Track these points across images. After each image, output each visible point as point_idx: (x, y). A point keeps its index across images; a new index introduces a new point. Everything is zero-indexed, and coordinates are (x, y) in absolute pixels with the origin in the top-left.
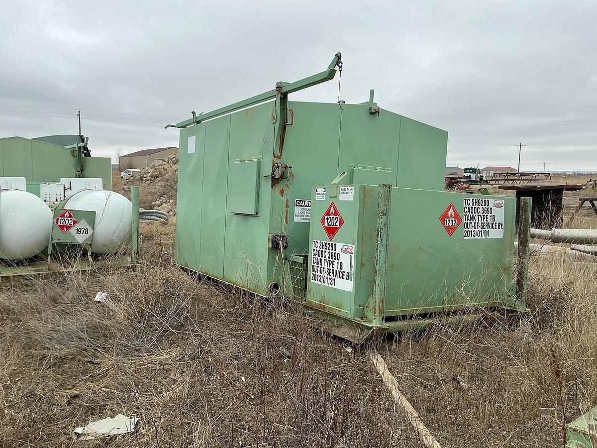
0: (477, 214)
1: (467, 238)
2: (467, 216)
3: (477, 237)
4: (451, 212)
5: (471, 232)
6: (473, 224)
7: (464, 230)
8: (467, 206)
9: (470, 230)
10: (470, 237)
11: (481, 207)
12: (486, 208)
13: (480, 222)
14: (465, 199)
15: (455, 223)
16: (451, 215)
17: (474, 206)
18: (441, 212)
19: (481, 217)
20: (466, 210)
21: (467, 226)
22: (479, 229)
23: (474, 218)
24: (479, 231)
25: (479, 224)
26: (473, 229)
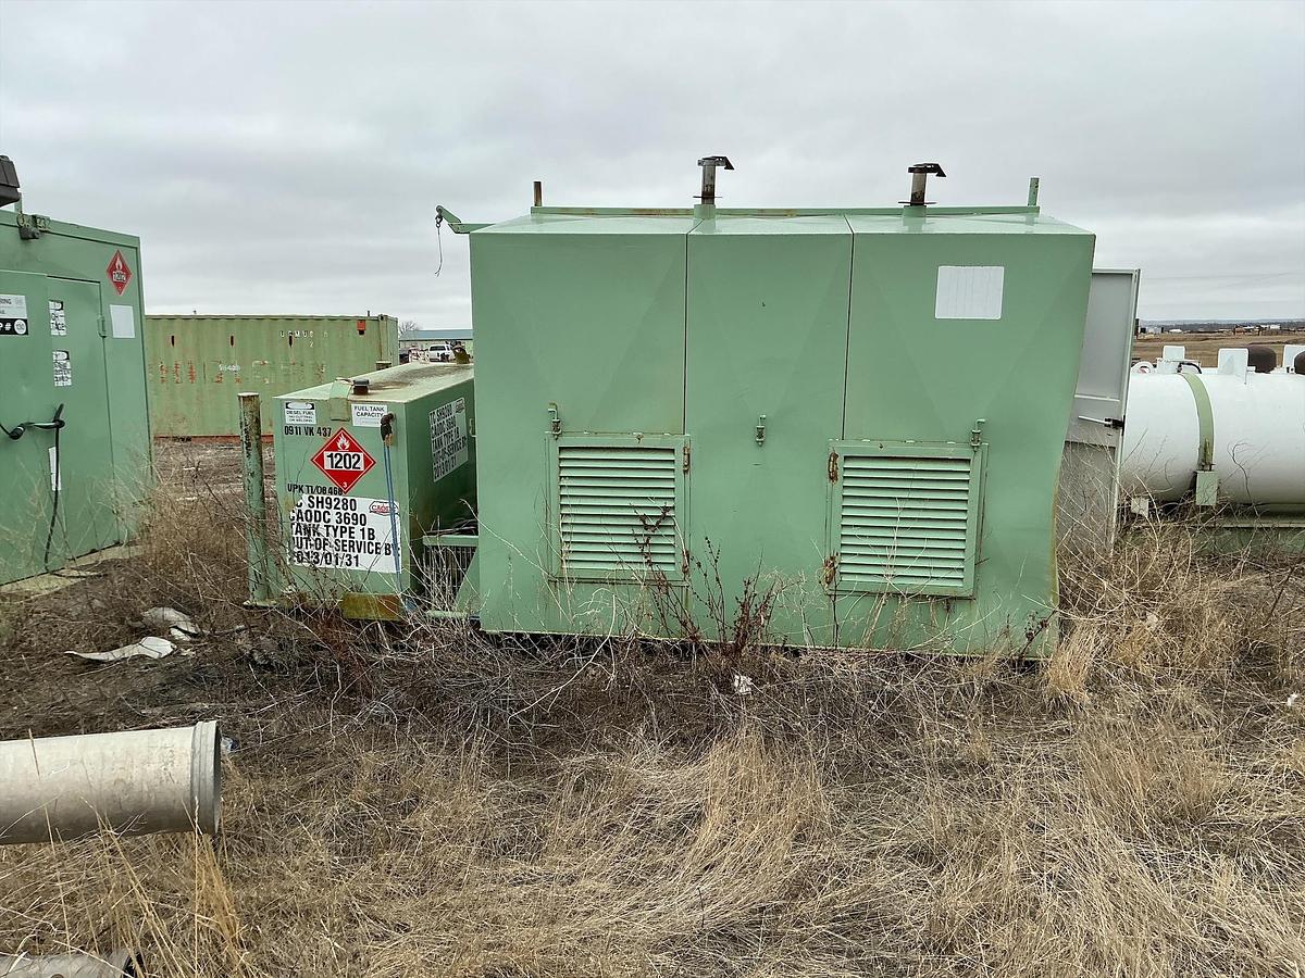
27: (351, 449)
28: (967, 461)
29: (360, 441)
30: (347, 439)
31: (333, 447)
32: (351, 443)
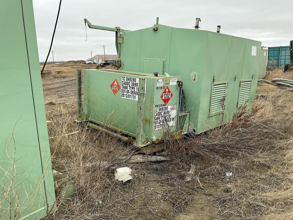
0: (128, 86)
1: (123, 97)
2: (123, 86)
3: (128, 98)
4: (115, 83)
5: (125, 94)
6: (126, 91)
7: (121, 93)
8: (124, 81)
9: (124, 94)
10: (124, 97)
11: (131, 82)
12: (134, 83)
13: (130, 90)
14: (123, 77)
15: (117, 89)
16: (115, 85)
17: (127, 81)
18: (111, 83)
19: (131, 88)
20: (123, 83)
21: (123, 91)
22: (130, 94)
23: (127, 88)
24: (129, 95)
25: (130, 91)
26: (126, 93)
27: (168, 92)
28: (251, 81)
29: (171, 90)
30: (168, 89)
31: (165, 92)
32: (169, 91)
